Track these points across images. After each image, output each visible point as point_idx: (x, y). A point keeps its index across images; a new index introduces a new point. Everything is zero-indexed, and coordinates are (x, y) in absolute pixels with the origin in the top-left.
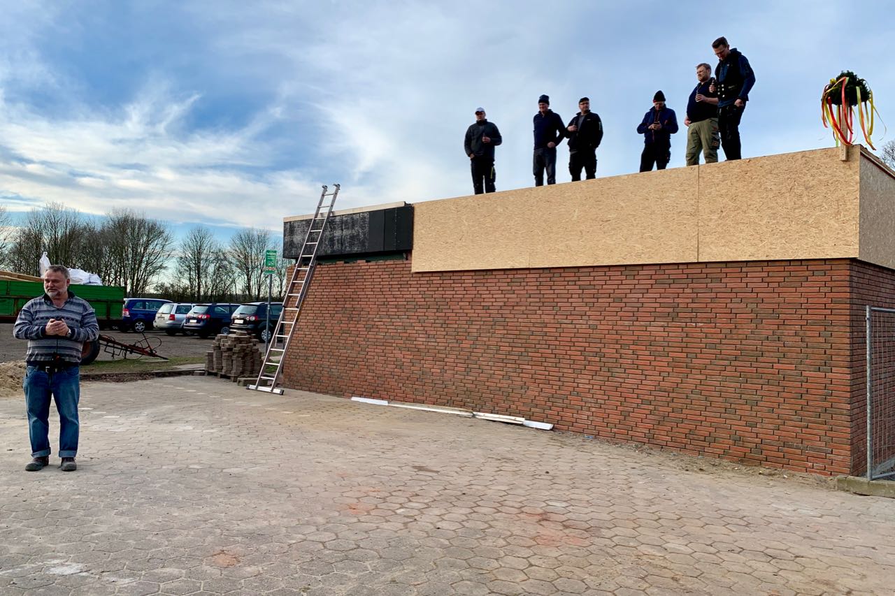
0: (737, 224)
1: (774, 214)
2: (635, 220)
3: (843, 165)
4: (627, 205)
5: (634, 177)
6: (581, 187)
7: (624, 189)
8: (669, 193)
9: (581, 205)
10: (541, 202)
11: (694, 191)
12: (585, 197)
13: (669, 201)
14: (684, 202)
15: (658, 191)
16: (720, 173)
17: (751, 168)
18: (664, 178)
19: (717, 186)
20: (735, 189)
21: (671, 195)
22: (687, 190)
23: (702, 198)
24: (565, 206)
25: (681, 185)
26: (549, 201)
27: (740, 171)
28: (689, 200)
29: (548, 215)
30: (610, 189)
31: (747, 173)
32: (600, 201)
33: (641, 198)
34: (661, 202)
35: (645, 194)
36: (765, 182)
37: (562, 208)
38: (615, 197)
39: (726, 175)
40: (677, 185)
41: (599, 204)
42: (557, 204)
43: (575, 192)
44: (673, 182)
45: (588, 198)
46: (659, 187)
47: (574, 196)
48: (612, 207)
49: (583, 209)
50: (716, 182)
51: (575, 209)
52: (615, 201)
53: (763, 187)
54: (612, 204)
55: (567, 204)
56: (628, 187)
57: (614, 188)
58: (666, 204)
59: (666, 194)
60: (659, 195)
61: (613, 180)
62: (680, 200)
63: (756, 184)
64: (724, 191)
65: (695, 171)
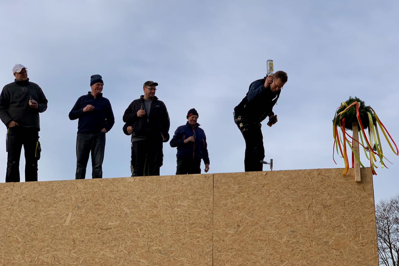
0: (256, 241)
1: (293, 232)
2: (141, 230)
3: (357, 186)
4: (132, 211)
5: (142, 181)
6: (78, 188)
7: (129, 193)
8: (180, 202)
9: (76, 208)
10: (26, 201)
11: (208, 201)
12: (82, 198)
13: (180, 210)
14: (197, 213)
15: (169, 198)
16: (236, 184)
17: (268, 181)
18: (175, 184)
19: (233, 197)
20: (252, 202)
21: (182, 204)
22: (200, 200)
23: (217, 209)
24: (55, 207)
25: (194, 193)
26: (35, 201)
27: (257, 183)
28: (203, 211)
29: (33, 217)
30: (113, 192)
31: (264, 187)
32: (99, 205)
33: (149, 204)
34: (172, 211)
35: (153, 201)
36: (282, 197)
37: (51, 210)
38: (118, 201)
39: (243, 186)
40: (190, 194)
41: (98, 209)
42: (45, 205)
43: (69, 192)
44: (185, 189)
45: (86, 201)
46: (169, 194)
47: (68, 196)
48: (114, 213)
49: (78, 213)
50: (232, 193)
51: (68, 212)
52: (118, 206)
53: (281, 203)
54: (114, 209)
55: (59, 205)
56: (133, 191)
57: (118, 191)
58: (177, 214)
59: (177, 202)
60: (170, 203)
61: (116, 182)
62: (193, 210)
63: (274, 198)
64: (240, 203)
65: (209, 180)
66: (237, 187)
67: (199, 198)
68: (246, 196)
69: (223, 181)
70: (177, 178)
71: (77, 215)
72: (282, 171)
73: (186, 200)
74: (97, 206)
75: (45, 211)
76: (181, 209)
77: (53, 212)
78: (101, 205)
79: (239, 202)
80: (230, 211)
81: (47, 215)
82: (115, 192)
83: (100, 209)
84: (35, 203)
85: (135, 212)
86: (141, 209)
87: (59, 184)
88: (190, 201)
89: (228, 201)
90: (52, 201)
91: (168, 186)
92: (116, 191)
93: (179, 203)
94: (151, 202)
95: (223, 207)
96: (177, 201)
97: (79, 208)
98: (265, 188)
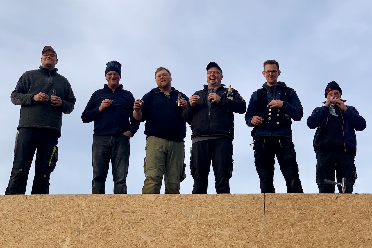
4: (153, 240)
5: (166, 199)
6: (79, 205)
7: (149, 215)
8: (219, 230)
9: (77, 232)
10: (7, 220)
11: (257, 230)
12: (85, 219)
13: (218, 240)
14: (243, 245)
15: (203, 224)
16: (296, 210)
17: (339, 207)
18: (212, 206)
19: (292, 226)
20: (319, 234)
21: (222, 232)
22: (246, 228)
23: (270, 241)
24: (47, 230)
25: (238, 219)
26: (19, 221)
27: (325, 209)
28: (250, 243)
29: (16, 242)
30: (127, 213)
31: (334, 214)
32: (108, 230)
33: (176, 231)
34: (208, 241)
35: (182, 227)
36: (360, 229)
37: (42, 233)
38: (133, 225)
39: (305, 212)
40: (232, 219)
41: (106, 234)
42: (34, 227)
43: (67, 211)
44: (226, 213)
45: (89, 222)
46: (205, 219)
47: (66, 216)
48: (128, 241)
49: (78, 239)
50: (290, 221)
51: (64, 237)
52: (134, 231)
53: (358, 236)
54: (128, 236)
55: (52, 228)
56: (155, 213)
57: (133, 212)
58: (215, 245)
59: (215, 230)
60: (205, 231)
61: (132, 200)
62: (236, 242)
63: (348, 230)
64: (301, 235)
65: (259, 202)
66: (296, 214)
67: (246, 225)
68: (309, 226)
69: (277, 204)
70: (214, 198)
71: (78, 241)
72: (358, 194)
73: (227, 228)
74: (105, 231)
75: (33, 234)
76: (220, 240)
77: (44, 237)
78: (110, 229)
79: (300, 233)
80: (288, 244)
81: (35, 240)
82: (129, 213)
83: (109, 235)
84: (20, 223)
85: (156, 241)
86: (166, 238)
87: (54, 200)
88: (232, 229)
89: (285, 231)
90: (43, 221)
91: (202, 208)
92: (131, 212)
93: (217, 231)
94: (178, 228)
95: (278, 239)
96: (214, 228)
97: (80, 232)
98: (336, 215)
